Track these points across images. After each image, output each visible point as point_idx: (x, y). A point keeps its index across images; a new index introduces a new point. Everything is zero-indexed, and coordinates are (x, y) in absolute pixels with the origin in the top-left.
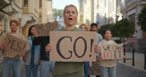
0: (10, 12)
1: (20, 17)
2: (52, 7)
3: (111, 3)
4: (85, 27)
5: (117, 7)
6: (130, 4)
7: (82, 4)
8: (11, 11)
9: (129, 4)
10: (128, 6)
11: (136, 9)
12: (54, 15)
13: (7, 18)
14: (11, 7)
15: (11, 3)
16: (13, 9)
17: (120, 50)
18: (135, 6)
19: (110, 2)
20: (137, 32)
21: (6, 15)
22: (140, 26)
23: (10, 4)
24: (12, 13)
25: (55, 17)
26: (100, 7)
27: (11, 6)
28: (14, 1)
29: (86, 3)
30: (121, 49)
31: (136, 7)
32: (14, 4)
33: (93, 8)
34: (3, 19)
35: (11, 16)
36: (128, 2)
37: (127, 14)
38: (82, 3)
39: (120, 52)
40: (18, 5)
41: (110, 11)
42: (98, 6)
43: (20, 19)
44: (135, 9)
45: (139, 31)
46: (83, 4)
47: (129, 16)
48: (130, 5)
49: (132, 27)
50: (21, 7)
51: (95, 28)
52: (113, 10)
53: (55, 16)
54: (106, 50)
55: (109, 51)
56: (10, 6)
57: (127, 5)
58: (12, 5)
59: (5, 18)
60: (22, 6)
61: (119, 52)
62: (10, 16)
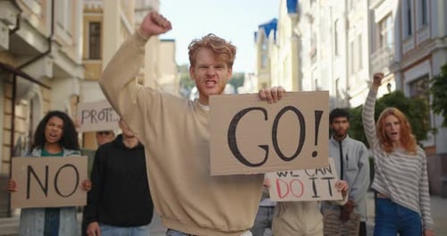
0: (45, 77)
1: (77, 92)
2: (174, 61)
3: (352, 43)
4: (396, 120)
5: (373, 56)
6: (413, 47)
7: (267, 51)
8: (50, 74)
9: (409, 46)
10: (404, 52)
11: (431, 63)
12: (181, 84)
13: (37, 96)
14: (49, 63)
15: (49, 51)
16: (56, 68)
17: (328, 175)
18: (426, 54)
19: (350, 41)
20: (435, 131)
21: (36, 86)
22: (441, 114)
23: (48, 53)
24: (53, 79)
25: (183, 90)
26: (322, 58)
27: (51, 60)
28: (60, 46)
29: (278, 47)
30: (330, 171)
31: (429, 57)
32: (60, 52)
33: (298, 62)
34: (26, 99)
35: (49, 88)
36: (405, 42)
37: (402, 78)
38: (264, 47)
39: (329, 178)
40: (70, 54)
41: (350, 71)
42: (313, 55)
43: (78, 98)
44: (427, 62)
45: (440, 130)
46: (270, 49)
47: (411, 84)
48: (411, 51)
49: (418, 117)
50: (79, 61)
51: (344, 122)
52: (361, 67)
53: (186, 87)
54: (285, 176)
55: (292, 178)
56: (47, 59)
57: (401, 49)
58: (51, 57)
59: (31, 94)
60: (84, 59)
61: (327, 181)
62: (46, 90)
